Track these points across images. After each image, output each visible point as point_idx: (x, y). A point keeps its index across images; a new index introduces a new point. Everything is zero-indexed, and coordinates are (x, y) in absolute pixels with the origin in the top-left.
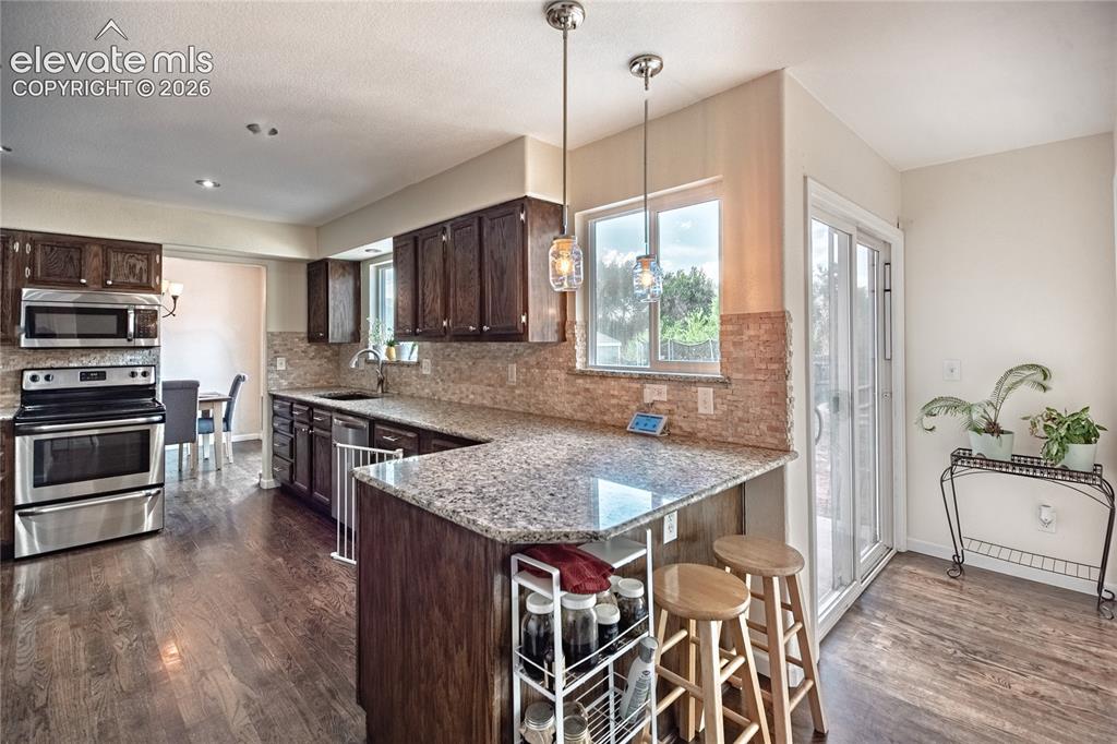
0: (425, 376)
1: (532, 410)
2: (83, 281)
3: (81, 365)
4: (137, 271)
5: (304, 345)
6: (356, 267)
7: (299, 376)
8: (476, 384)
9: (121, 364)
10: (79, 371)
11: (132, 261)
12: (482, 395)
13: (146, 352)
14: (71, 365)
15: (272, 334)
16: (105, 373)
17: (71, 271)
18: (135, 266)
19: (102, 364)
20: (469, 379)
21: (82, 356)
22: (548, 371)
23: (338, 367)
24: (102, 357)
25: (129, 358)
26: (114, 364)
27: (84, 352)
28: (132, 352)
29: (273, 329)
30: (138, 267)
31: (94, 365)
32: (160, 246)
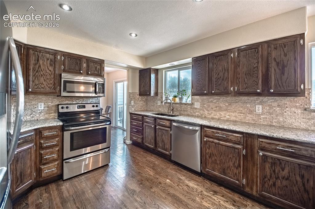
0: (196, 108)
1: (274, 124)
2: (82, 72)
3: (76, 103)
4: (98, 69)
5: (138, 96)
6: (157, 71)
7: (137, 107)
8: (232, 112)
9: (89, 102)
10: (77, 105)
11: (96, 65)
12: (235, 116)
13: (96, 98)
14: (74, 103)
15: (130, 93)
16: (85, 106)
17: (77, 68)
18: (97, 67)
19: (83, 103)
20: (226, 110)
21: (77, 100)
22: (287, 109)
23: (147, 104)
24: (83, 100)
25: (91, 100)
26: (87, 103)
27: (78, 98)
28: (92, 98)
29: (130, 91)
30: (98, 68)
31: (81, 103)
32: (104, 60)
